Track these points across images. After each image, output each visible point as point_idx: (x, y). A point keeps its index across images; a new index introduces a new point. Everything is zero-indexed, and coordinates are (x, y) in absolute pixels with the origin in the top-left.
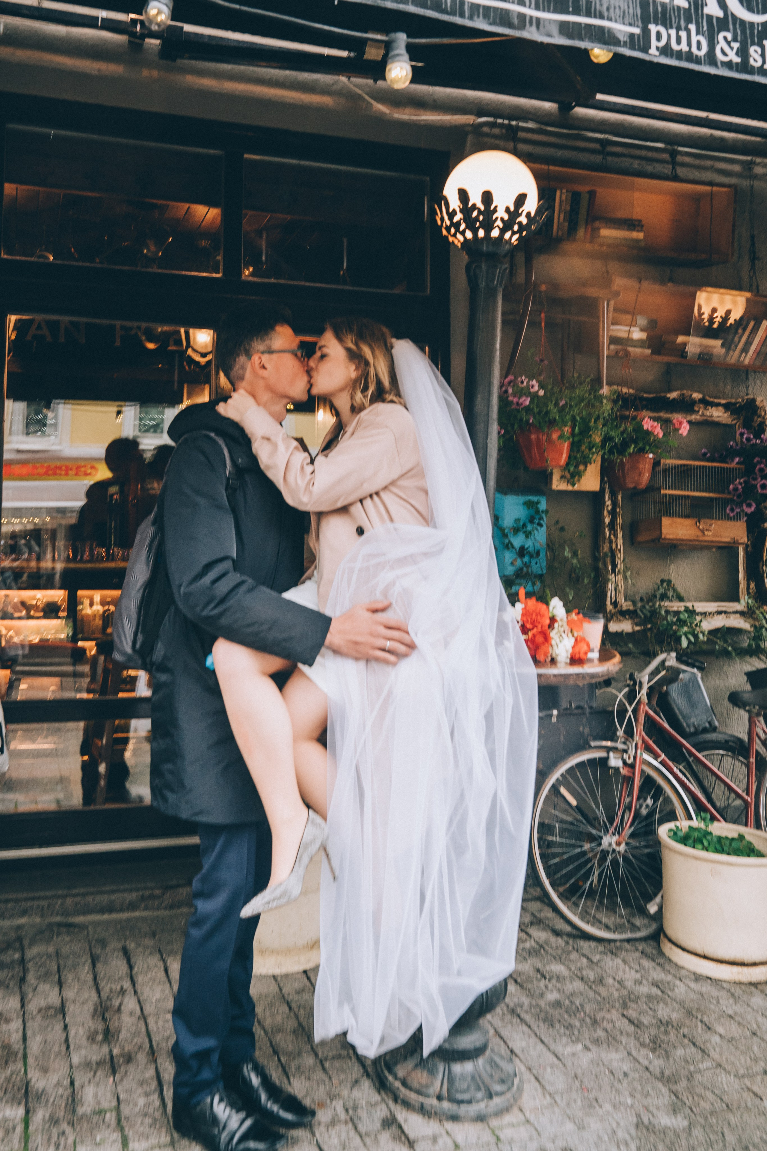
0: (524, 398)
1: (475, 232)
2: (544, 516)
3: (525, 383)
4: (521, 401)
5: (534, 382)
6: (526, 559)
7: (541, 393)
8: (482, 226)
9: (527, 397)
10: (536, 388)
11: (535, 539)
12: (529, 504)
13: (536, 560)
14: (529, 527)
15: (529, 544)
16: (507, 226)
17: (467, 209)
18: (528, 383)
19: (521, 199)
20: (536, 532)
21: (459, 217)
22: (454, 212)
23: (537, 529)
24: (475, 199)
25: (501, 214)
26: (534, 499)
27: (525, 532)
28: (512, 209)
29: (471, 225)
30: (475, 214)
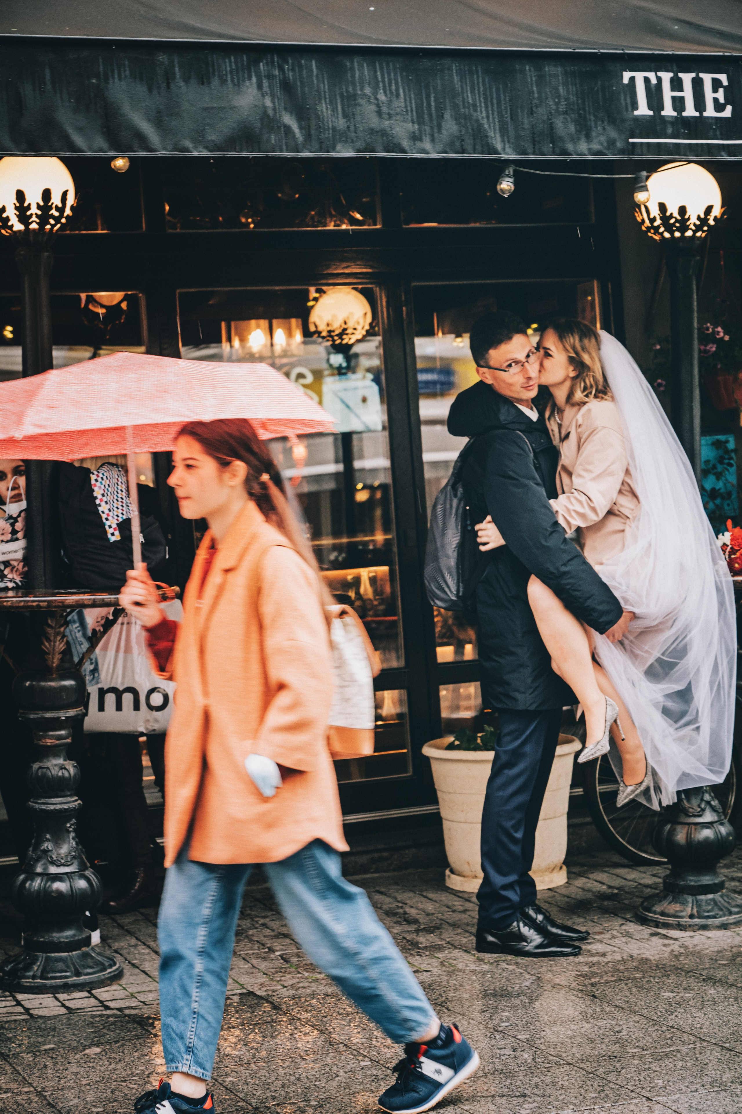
0: (710, 345)
1: (672, 233)
2: (733, 455)
3: (711, 330)
4: (708, 348)
5: (719, 329)
6: (718, 501)
7: (727, 338)
8: (678, 230)
9: (713, 343)
10: (722, 334)
11: (726, 480)
12: (718, 445)
13: (728, 502)
14: (720, 468)
15: (720, 485)
16: (698, 228)
17: (665, 218)
18: (713, 329)
19: (709, 210)
20: (727, 472)
21: (658, 222)
22: (654, 220)
23: (727, 470)
24: (673, 210)
25: (694, 220)
26: (722, 438)
27: (715, 474)
28: (702, 216)
29: (669, 228)
30: (672, 221)
